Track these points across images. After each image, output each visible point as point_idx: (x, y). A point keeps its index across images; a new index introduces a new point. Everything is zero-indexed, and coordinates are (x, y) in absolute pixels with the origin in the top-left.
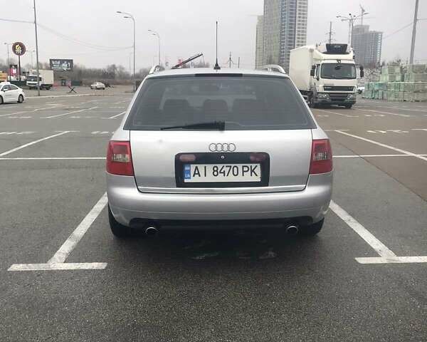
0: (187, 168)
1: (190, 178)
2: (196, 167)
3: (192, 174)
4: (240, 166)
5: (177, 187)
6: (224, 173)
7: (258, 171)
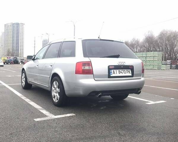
0: (111, 71)
1: (112, 75)
2: (114, 71)
3: (113, 73)
4: (126, 70)
5: (108, 78)
6: (122, 72)
7: (130, 72)
